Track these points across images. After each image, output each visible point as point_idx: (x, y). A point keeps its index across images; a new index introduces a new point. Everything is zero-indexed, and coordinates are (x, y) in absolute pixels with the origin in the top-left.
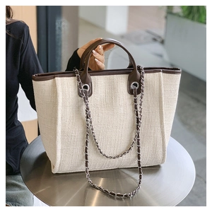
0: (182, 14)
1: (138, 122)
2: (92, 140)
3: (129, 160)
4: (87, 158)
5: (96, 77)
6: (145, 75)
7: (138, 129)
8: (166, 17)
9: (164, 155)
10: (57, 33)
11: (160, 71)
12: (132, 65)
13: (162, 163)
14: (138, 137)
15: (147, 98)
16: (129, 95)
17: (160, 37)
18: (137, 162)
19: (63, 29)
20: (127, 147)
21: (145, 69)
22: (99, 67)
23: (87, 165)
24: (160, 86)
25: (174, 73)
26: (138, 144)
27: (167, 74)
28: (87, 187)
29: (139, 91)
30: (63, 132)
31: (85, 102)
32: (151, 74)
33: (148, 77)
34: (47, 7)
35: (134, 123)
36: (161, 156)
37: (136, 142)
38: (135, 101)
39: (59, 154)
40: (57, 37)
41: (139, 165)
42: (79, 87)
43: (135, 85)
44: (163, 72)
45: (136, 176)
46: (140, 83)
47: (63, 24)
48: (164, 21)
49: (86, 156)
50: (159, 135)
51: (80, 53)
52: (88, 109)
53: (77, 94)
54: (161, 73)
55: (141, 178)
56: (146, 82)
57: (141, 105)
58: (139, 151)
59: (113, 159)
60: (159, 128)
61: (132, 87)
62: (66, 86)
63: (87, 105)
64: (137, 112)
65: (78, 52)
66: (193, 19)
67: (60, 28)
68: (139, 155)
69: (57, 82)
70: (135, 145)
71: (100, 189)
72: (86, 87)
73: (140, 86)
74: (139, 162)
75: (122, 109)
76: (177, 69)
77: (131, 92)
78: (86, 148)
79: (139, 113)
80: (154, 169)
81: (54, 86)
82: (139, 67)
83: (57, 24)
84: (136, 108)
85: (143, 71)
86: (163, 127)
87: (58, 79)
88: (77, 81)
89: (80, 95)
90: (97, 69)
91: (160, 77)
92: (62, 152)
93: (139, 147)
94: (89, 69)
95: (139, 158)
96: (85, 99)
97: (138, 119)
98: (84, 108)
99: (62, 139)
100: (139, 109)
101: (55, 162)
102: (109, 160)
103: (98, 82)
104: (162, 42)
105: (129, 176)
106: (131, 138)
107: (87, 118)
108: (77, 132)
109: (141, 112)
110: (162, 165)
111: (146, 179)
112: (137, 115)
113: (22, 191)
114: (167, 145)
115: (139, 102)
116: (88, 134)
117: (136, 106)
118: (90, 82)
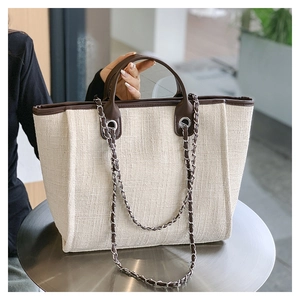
0: (262, 34)
1: (190, 176)
2: (120, 202)
3: (176, 233)
4: (113, 230)
5: (127, 109)
6: (200, 107)
7: (189, 187)
8: (240, 39)
9: (228, 225)
10: (80, 56)
11: (222, 102)
12: (181, 93)
13: (226, 237)
14: (190, 199)
15: (202, 141)
16: (177, 137)
17: (231, 68)
18: (188, 235)
19: (88, 50)
20: (174, 214)
21: (199, 98)
22: (131, 95)
23: (113, 241)
24: (222, 124)
25: (243, 104)
26: (190, 209)
27: (233, 106)
28: (114, 273)
29: (192, 131)
30: (78, 190)
31: (111, 146)
32: (210, 106)
33: (204, 111)
34: (64, 10)
35: (183, 179)
36: (223, 228)
37: (186, 207)
38: (186, 146)
39: (72, 223)
40: (80, 62)
41: (192, 241)
42: (102, 124)
43: (185, 121)
44: (227, 103)
45: (187, 257)
46: (193, 119)
47: (88, 43)
48: (237, 45)
49: (113, 226)
50: (221, 196)
51: (104, 76)
52: (114, 156)
53: (98, 134)
54: (224, 104)
55: (193, 260)
56: (202, 118)
57: (194, 151)
58: (191, 220)
59: (152, 232)
60: (221, 186)
61: (181, 124)
62: (82, 122)
63: (113, 151)
64: (188, 162)
65: (101, 74)
66: (278, 40)
67: (83, 50)
68: (191, 225)
69: (69, 116)
70: (186, 211)
71: (133, 275)
72: (112, 125)
73: (193, 123)
74: (191, 236)
75: (166, 157)
76: (248, 99)
77: (179, 132)
78: (113, 215)
79: (191, 163)
80: (215, 247)
81: (65, 122)
82: (191, 96)
83: (79, 43)
84: (187, 156)
85: (197, 101)
86: (227, 184)
87: (71, 113)
88: (98, 116)
89: (103, 135)
90: (130, 98)
91: (222, 110)
92: (76, 221)
93: (191, 214)
94: (117, 98)
95: (191, 230)
96: (111, 142)
97: (189, 172)
98: (110, 155)
99: (77, 201)
100: (191, 158)
101: (67, 236)
102: (146, 232)
103: (131, 117)
104: (235, 74)
105: (177, 257)
106: (179, 201)
107: (114, 169)
108: (99, 192)
109: (194, 162)
110: (225, 241)
111: (201, 261)
112: (188, 167)
113: (23, 281)
114: (232, 211)
115: (190, 148)
116: (116, 194)
117: (186, 153)
118: (118, 118)
